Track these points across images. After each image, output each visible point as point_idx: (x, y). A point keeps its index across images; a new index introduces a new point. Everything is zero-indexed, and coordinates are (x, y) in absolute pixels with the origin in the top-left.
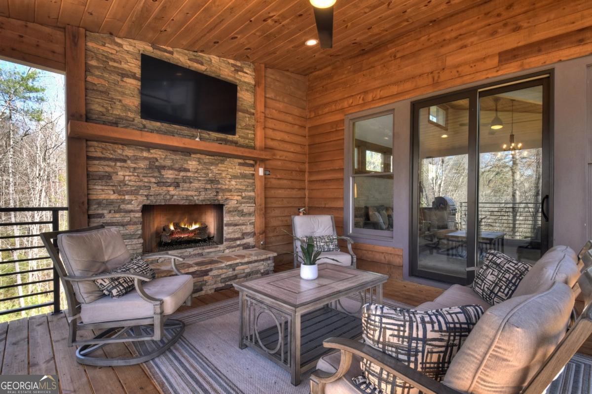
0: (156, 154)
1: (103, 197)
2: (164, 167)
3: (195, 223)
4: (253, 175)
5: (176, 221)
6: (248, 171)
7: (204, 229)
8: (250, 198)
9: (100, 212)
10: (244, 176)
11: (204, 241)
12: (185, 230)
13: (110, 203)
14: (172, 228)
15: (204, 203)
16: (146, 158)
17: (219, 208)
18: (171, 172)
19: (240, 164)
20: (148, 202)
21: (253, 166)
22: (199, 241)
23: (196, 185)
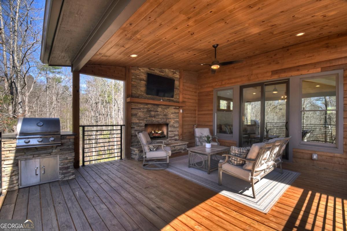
0: (149, 106)
1: (134, 121)
2: (151, 111)
3: (160, 131)
4: (178, 112)
5: (155, 130)
6: (177, 111)
7: (163, 133)
8: (177, 121)
9: (134, 126)
10: (175, 113)
11: (163, 137)
12: (157, 133)
13: (136, 123)
14: (153, 132)
15: (163, 123)
16: (147, 108)
17: (167, 125)
18: (153, 112)
19: (174, 108)
20: (147, 123)
21: (178, 109)
22: (161, 137)
23: (160, 117)
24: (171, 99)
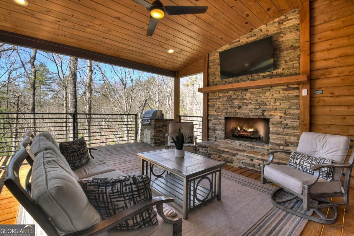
0: (230, 93)
1: (212, 113)
2: (234, 99)
3: (251, 128)
4: (298, 96)
5: (241, 125)
6: (295, 93)
7: (256, 132)
9: (211, 119)
10: (288, 98)
11: (257, 139)
12: (245, 131)
13: (215, 116)
14: (239, 129)
15: (254, 117)
16: (226, 96)
17: (266, 121)
18: (236, 101)
19: (283, 90)
20: (226, 116)
21: (298, 88)
22: (253, 138)
23: (250, 106)
24: (275, 72)
